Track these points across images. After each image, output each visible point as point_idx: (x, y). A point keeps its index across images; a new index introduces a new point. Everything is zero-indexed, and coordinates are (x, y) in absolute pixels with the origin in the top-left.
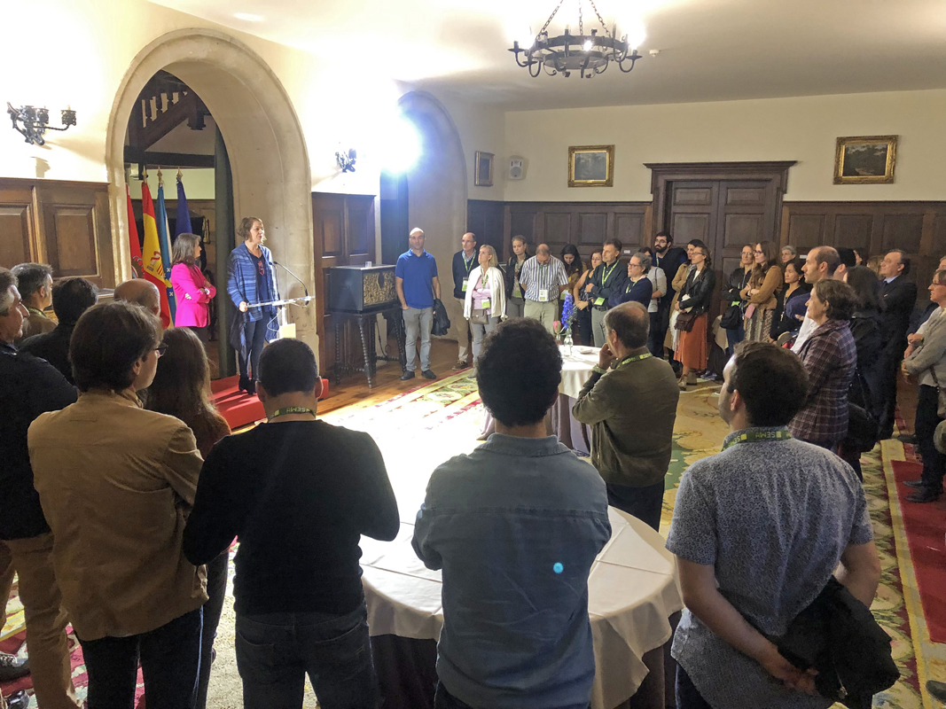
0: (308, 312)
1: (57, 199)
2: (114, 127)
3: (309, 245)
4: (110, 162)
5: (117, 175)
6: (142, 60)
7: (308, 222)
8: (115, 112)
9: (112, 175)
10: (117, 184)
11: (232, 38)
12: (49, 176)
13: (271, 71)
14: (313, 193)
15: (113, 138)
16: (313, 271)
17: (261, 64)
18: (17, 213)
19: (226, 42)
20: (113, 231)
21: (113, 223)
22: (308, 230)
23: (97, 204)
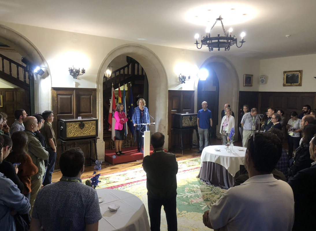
0: (165, 127)
1: (81, 93)
2: (100, 73)
3: (166, 107)
4: (98, 83)
5: (99, 86)
6: (110, 54)
7: (166, 99)
8: (100, 69)
9: (98, 86)
10: (99, 88)
11: (141, 45)
12: (79, 87)
13: (155, 54)
14: (169, 90)
15: (99, 76)
16: (167, 115)
17: (151, 52)
18: (69, 97)
19: (139, 47)
20: (97, 101)
21: (97, 99)
22: (166, 102)
23: (93, 94)
